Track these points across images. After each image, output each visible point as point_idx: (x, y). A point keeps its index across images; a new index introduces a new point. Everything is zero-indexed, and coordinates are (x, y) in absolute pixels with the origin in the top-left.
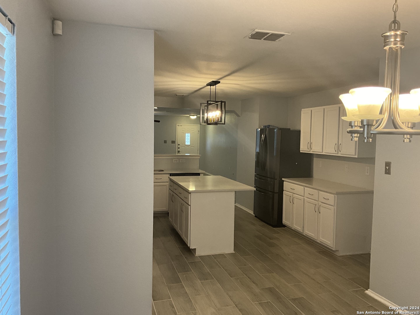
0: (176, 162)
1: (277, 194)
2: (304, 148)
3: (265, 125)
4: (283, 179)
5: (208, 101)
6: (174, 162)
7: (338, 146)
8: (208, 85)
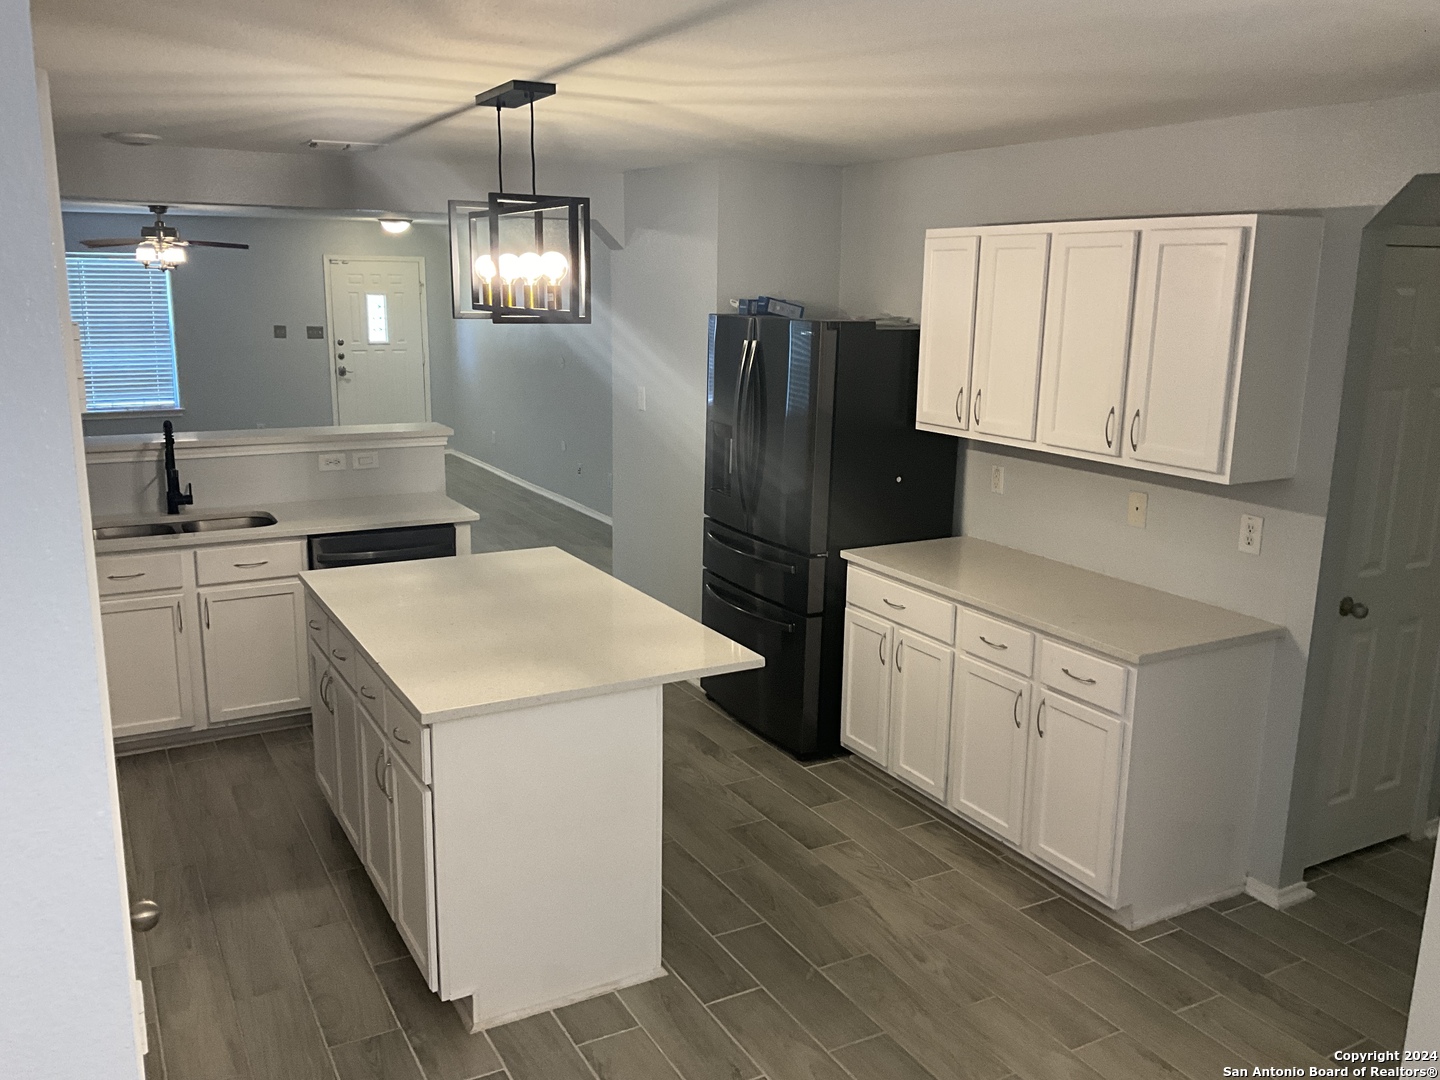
0: (332, 467)
1: (819, 619)
2: (933, 412)
3: (747, 297)
4: (844, 554)
5: (493, 197)
6: (323, 467)
7: (1122, 421)
8: (483, 100)
